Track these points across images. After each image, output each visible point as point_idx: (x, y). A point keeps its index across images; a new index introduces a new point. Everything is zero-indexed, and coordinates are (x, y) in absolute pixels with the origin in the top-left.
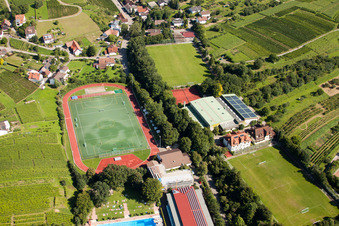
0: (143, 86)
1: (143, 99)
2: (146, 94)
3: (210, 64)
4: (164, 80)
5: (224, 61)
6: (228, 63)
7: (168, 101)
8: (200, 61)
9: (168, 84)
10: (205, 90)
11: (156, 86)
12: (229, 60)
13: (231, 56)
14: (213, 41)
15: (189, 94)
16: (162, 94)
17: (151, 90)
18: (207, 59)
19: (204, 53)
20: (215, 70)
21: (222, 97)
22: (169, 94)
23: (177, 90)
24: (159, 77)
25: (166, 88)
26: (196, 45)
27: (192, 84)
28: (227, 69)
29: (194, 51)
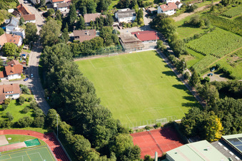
0: (77, 130)
1: (80, 153)
2: (83, 144)
3: (192, 83)
4: (114, 117)
5: (216, 78)
6: (225, 80)
7: (126, 152)
8: (173, 80)
9: (123, 124)
10: (189, 129)
11: (102, 129)
12: (226, 74)
13: (229, 68)
14: (192, 44)
15: (162, 140)
16: (113, 142)
17: (92, 136)
18: (185, 77)
19: (180, 67)
20: (203, 94)
21: (222, 141)
22: (126, 142)
23: (139, 134)
24: (105, 112)
25: (120, 130)
26: (162, 53)
27: (164, 121)
28: (225, 91)
29: (160, 64)
